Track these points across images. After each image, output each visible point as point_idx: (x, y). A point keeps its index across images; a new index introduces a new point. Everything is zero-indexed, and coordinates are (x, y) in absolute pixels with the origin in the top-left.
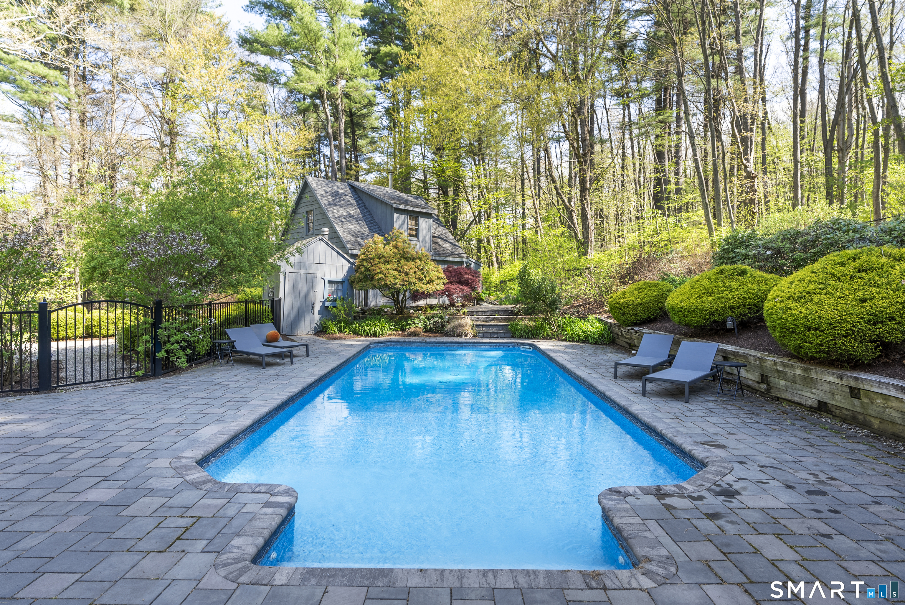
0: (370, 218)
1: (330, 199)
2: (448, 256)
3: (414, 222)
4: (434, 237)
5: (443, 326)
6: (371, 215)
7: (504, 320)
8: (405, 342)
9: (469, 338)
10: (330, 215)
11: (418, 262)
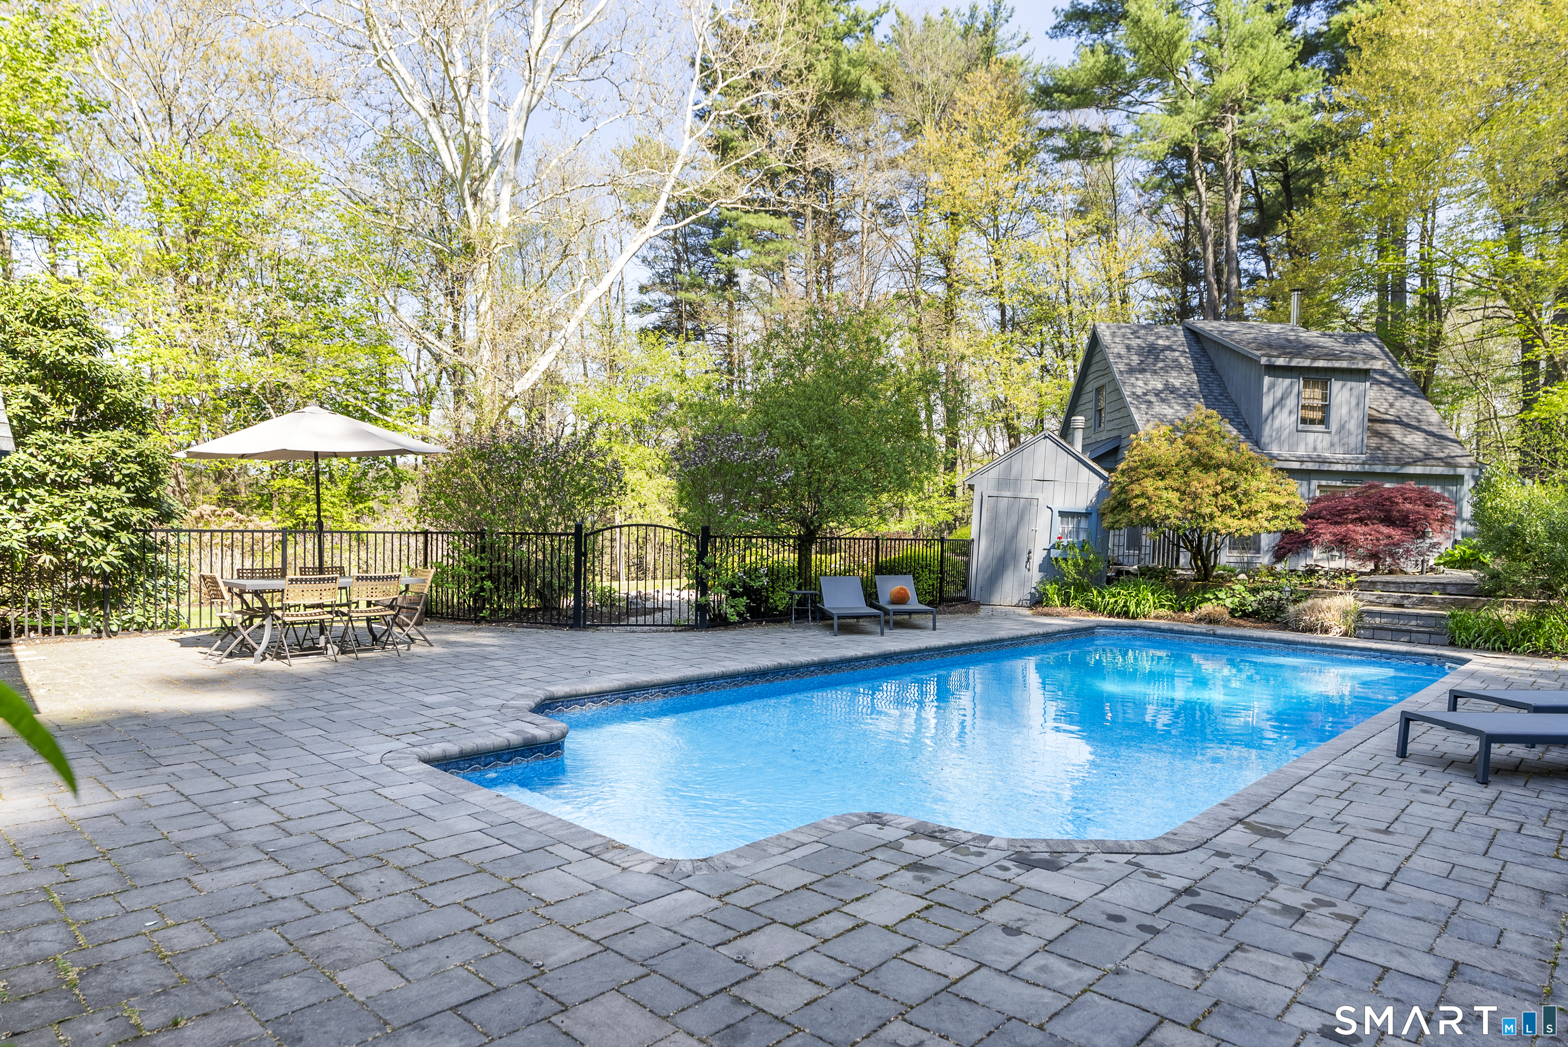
0: (1216, 392)
1: (1135, 359)
2: (1415, 462)
3: (1318, 392)
4: (1372, 420)
5: (1280, 609)
6: (1222, 384)
7: (1443, 605)
8: (1171, 631)
9: (1334, 636)
10: (1126, 391)
11: (1226, 473)
